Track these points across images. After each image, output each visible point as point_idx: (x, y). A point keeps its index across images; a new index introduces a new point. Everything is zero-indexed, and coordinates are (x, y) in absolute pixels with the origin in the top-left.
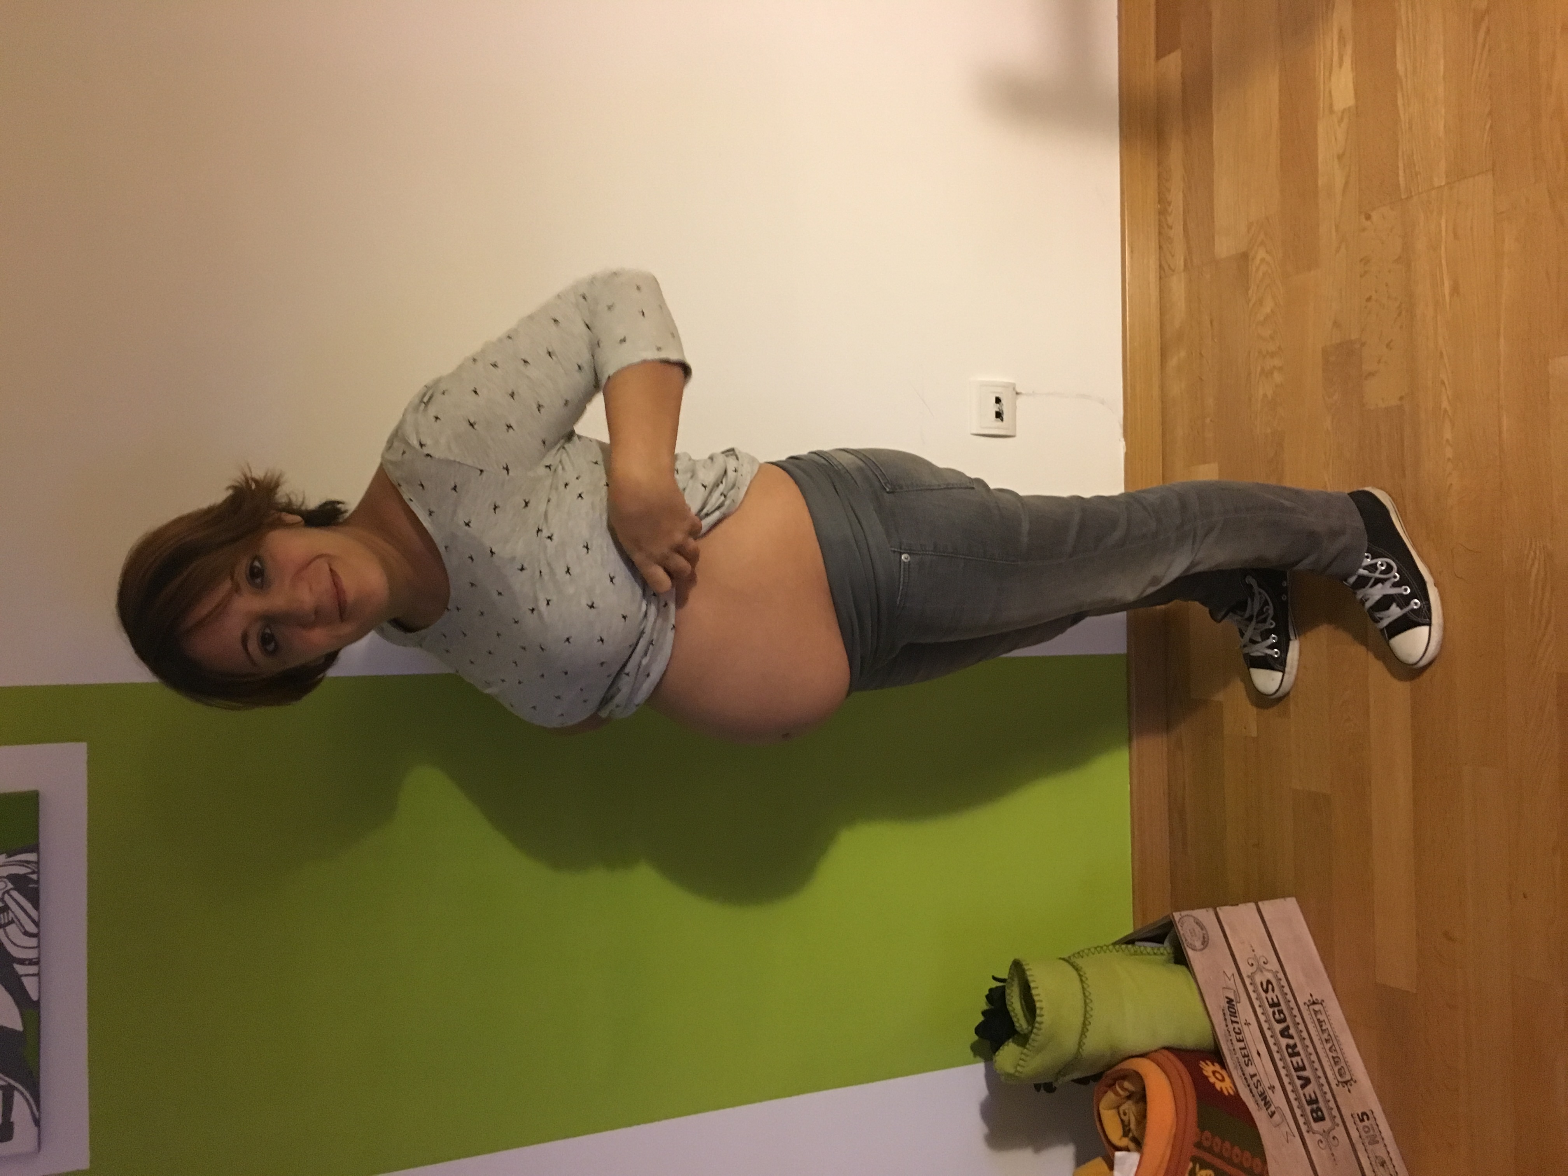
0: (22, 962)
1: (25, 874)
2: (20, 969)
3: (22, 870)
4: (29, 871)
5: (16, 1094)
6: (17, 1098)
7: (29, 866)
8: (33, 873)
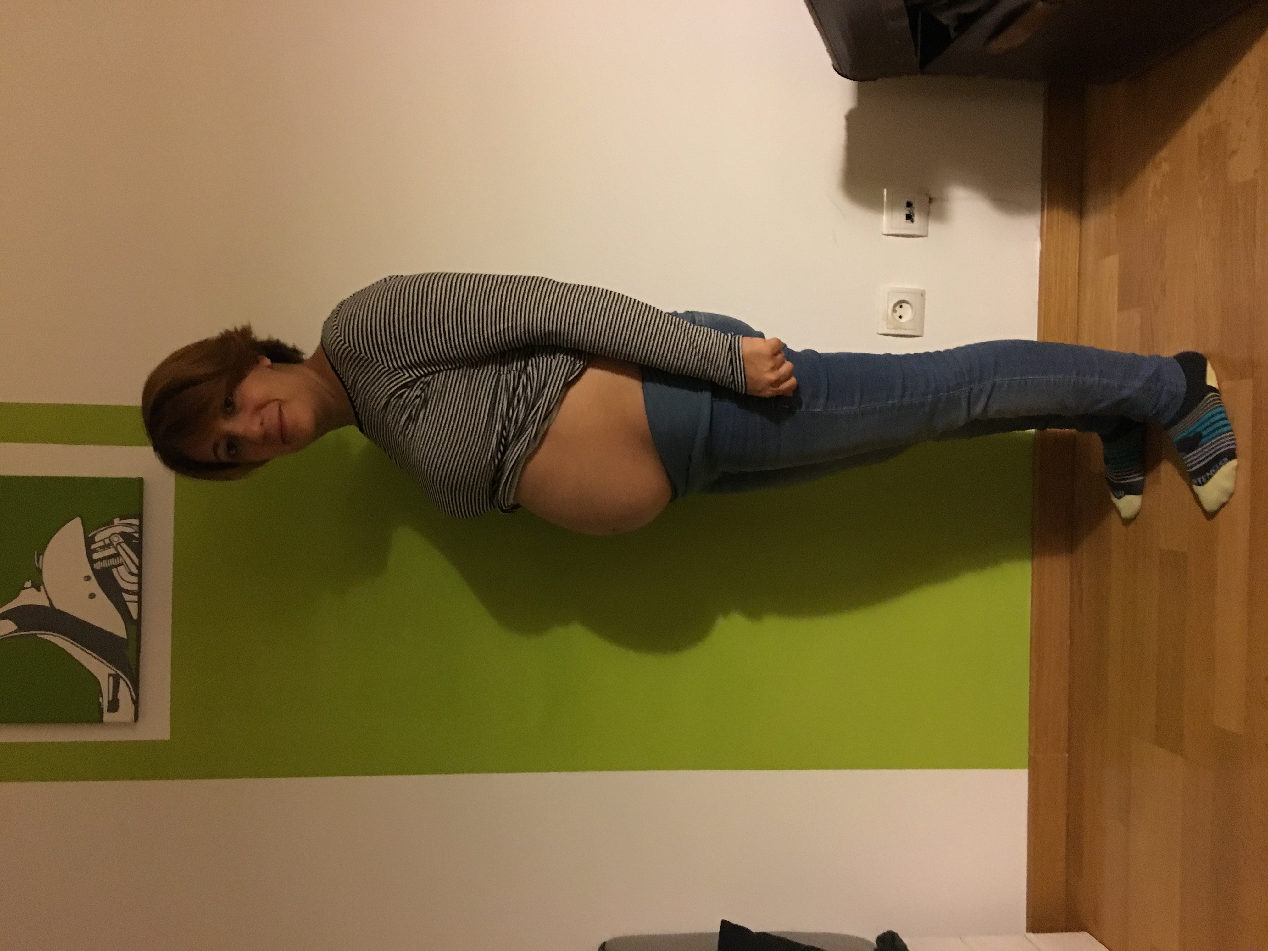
0: (128, 592)
1: (131, 533)
2: (126, 597)
3: (129, 530)
4: (134, 531)
5: (121, 682)
6: (122, 685)
7: (134, 528)
8: (136, 532)
